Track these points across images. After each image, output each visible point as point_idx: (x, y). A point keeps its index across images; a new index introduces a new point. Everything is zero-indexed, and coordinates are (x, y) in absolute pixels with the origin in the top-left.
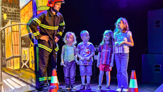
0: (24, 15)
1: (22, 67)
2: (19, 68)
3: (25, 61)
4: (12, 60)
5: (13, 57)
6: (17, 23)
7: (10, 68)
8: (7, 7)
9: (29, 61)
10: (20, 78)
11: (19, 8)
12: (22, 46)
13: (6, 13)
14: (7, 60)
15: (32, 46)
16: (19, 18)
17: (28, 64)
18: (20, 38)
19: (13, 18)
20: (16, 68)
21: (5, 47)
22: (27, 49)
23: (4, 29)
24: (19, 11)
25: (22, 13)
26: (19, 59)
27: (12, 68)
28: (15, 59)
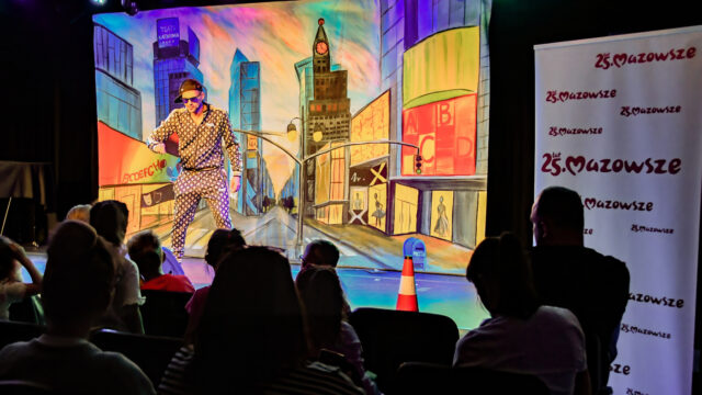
0: (361, 125)
1: (351, 222)
2: (340, 221)
3: (358, 212)
4: (327, 208)
5: (330, 203)
6: (343, 144)
7: (322, 220)
8: (324, 121)
9: (367, 213)
10: (343, 241)
11: (348, 116)
12: (352, 184)
13: (321, 130)
14: (317, 208)
15: (379, 182)
16: (346, 134)
17: (365, 217)
18: (348, 170)
19: (335, 135)
20: (332, 222)
21: (314, 186)
22: (364, 189)
23: (314, 159)
24: (348, 122)
25: (355, 123)
26: (341, 206)
27: (326, 221)
28: (332, 207)
